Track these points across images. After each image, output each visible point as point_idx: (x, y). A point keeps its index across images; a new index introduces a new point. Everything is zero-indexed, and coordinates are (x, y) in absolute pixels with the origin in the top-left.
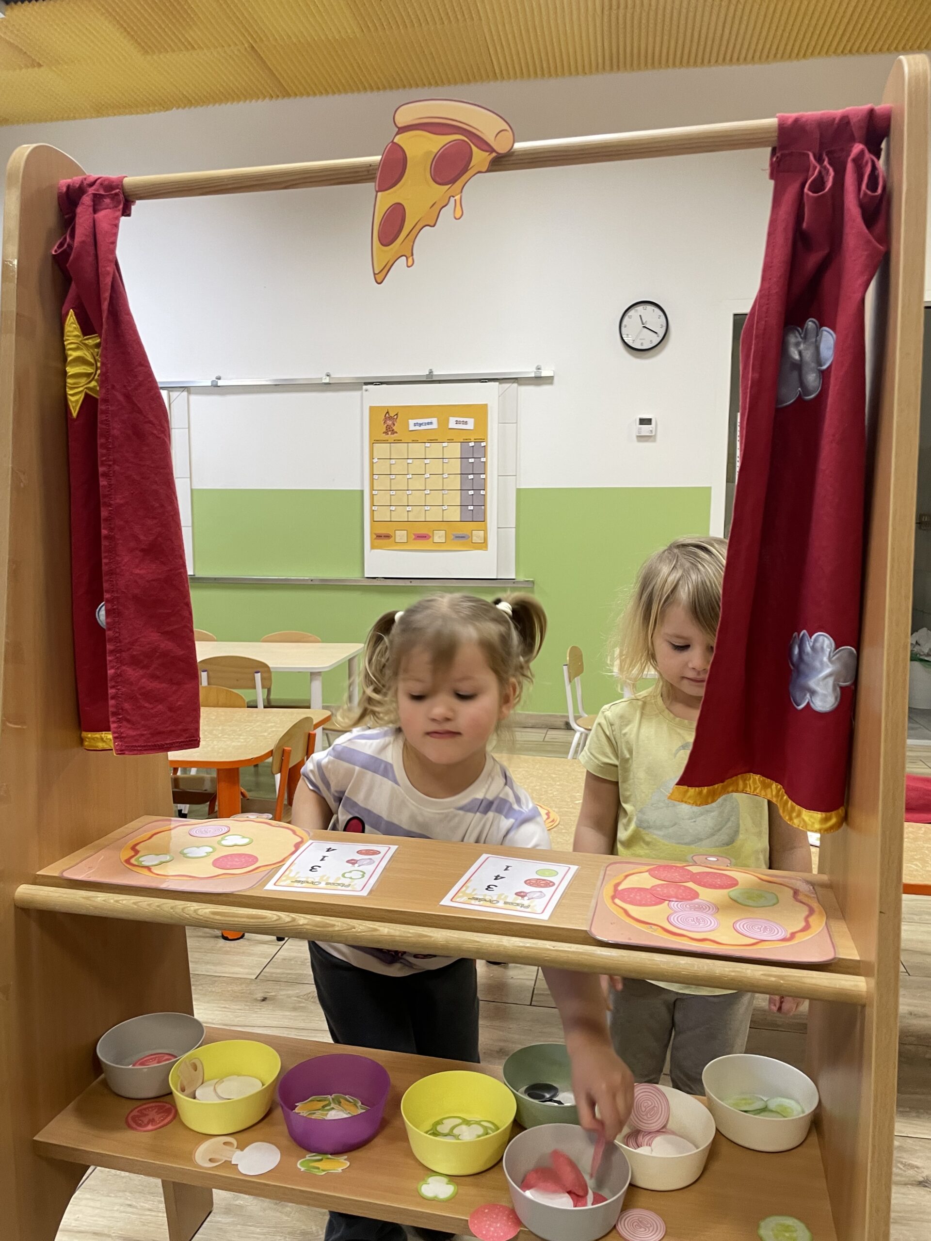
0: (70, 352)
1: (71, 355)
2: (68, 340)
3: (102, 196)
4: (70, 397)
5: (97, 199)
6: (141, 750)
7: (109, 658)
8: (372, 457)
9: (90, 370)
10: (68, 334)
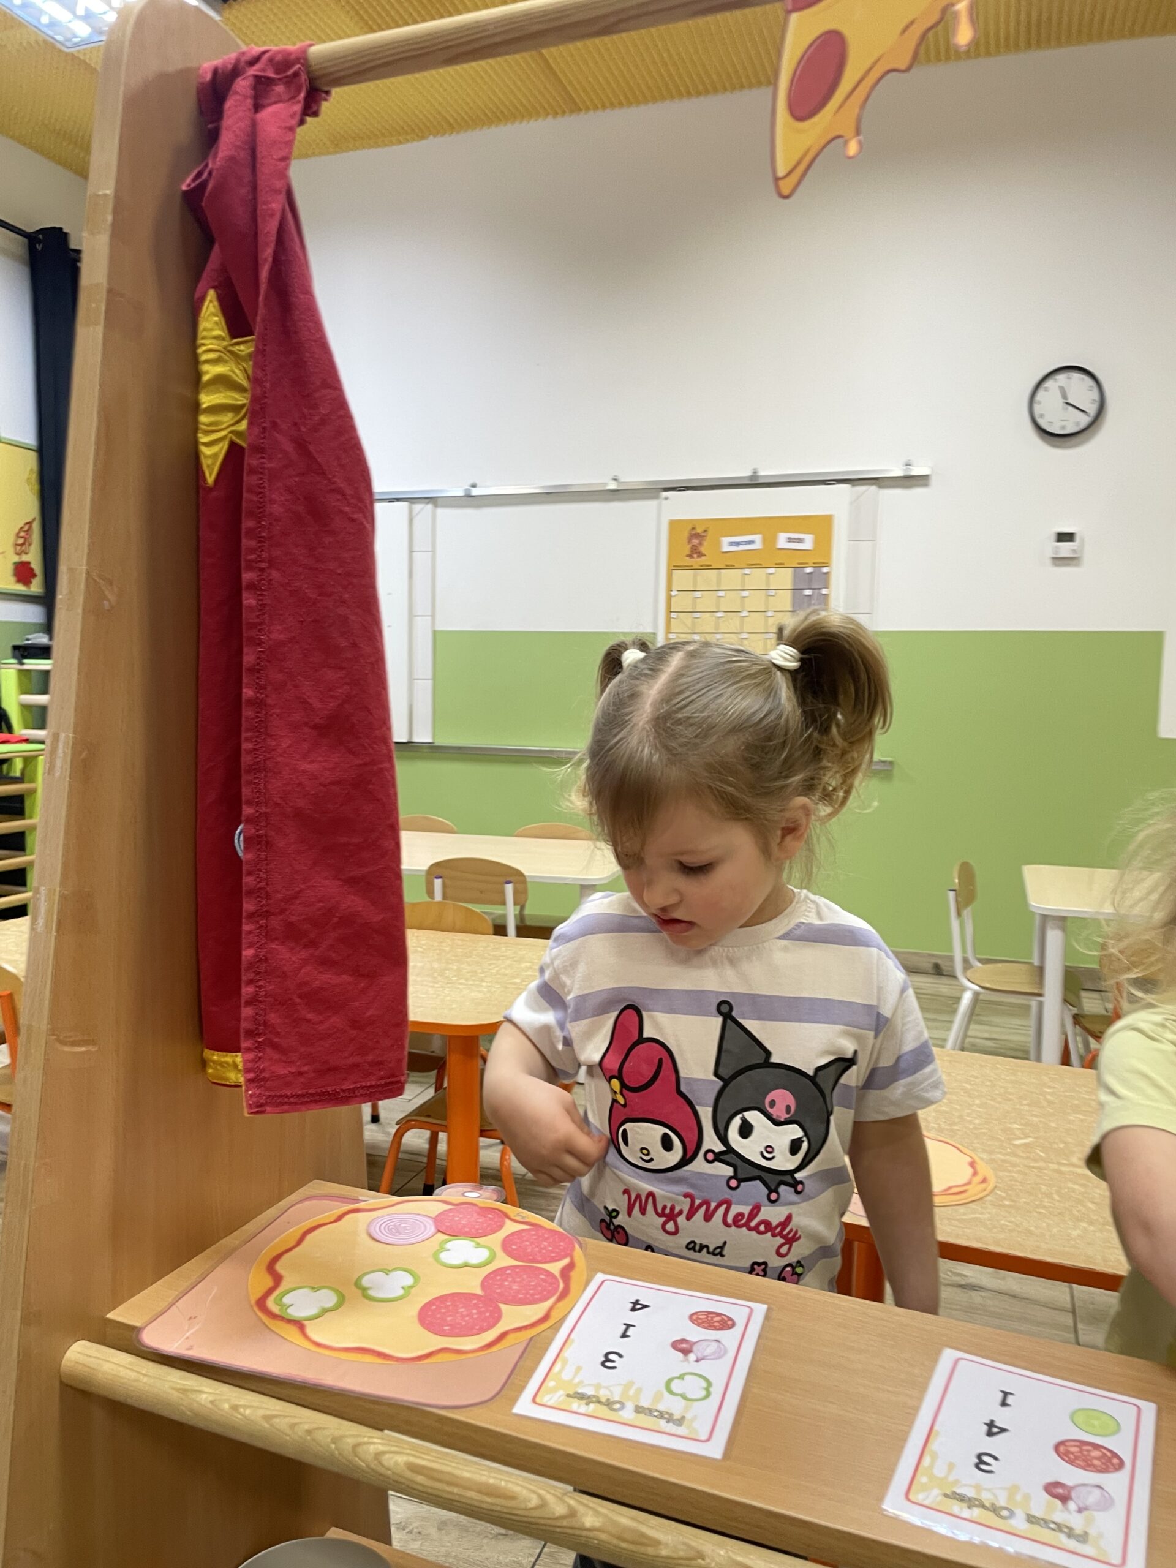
0: (205, 368)
1: (207, 372)
2: (203, 345)
3: (269, 81)
4: (203, 449)
5: (262, 85)
6: (296, 1103)
7: (246, 927)
8: (669, 589)
9: (241, 399)
10: (205, 333)
